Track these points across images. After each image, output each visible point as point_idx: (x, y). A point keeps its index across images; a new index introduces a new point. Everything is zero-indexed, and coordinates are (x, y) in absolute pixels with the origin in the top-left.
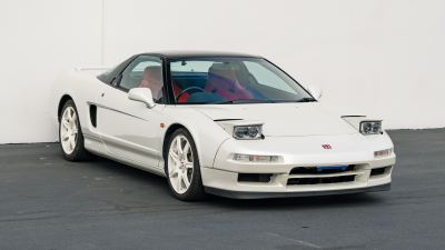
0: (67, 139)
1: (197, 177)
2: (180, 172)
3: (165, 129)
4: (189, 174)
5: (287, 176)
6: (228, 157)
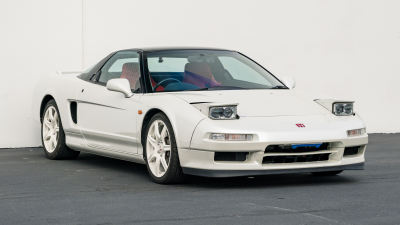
0: (48, 139)
1: (175, 159)
2: (158, 156)
3: (143, 116)
4: (167, 157)
5: (263, 155)
6: (205, 137)
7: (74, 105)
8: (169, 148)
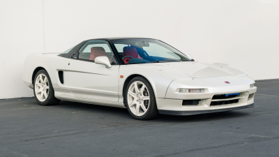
0: (40, 93)
2: (138, 103)
3: (124, 79)
4: (146, 103)
5: (210, 100)
6: (176, 91)
7: (61, 73)
8: (148, 98)
